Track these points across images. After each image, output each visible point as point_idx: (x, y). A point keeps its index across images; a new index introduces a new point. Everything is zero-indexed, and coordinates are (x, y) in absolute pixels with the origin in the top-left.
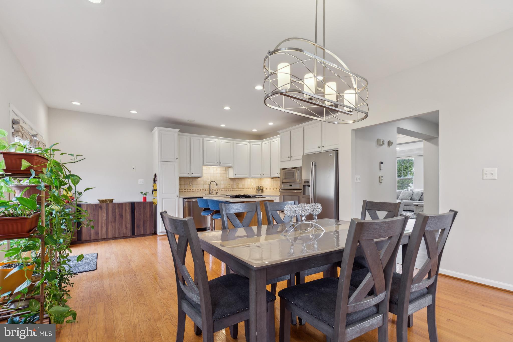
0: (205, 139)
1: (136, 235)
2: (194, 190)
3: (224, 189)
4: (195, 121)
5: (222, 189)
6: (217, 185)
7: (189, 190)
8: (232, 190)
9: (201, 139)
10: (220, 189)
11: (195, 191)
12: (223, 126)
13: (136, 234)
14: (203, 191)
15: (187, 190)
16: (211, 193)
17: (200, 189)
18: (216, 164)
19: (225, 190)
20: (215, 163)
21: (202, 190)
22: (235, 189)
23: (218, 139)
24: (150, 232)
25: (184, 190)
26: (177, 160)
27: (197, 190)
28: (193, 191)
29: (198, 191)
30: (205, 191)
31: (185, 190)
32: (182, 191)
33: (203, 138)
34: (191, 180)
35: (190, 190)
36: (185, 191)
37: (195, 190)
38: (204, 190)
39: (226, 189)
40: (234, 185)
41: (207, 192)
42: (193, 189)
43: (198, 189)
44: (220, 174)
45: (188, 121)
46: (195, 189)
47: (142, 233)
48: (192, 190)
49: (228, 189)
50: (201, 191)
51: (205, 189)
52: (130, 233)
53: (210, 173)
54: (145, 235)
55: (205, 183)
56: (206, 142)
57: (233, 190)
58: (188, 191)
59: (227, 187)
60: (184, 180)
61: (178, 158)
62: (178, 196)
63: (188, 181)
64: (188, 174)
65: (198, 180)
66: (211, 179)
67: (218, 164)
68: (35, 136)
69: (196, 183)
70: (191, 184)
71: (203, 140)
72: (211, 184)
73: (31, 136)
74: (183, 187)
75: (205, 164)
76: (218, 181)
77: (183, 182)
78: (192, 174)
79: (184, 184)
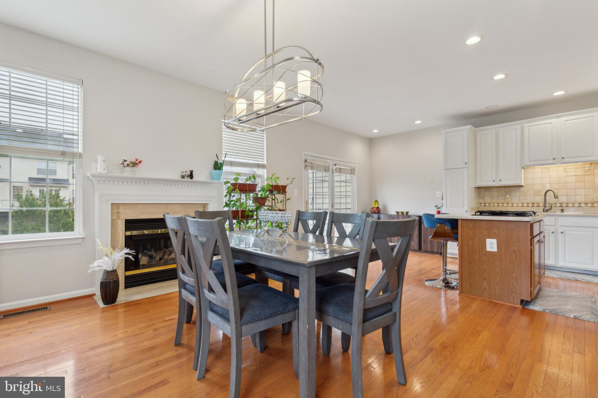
0: (526, 125)
1: (423, 251)
2: (515, 205)
3: (586, 204)
4: (497, 106)
5: (580, 203)
6: (556, 197)
9: (519, 127)
10: (573, 204)
12: (559, 93)
13: (423, 249)
15: (503, 204)
17: (528, 204)
18: (552, 161)
20: (549, 160)
21: (531, 205)
23: (558, 117)
24: (438, 250)
26: (466, 166)
28: (512, 206)
29: (523, 206)
30: (538, 206)
31: (498, 204)
33: (522, 125)
34: (510, 189)
35: (508, 204)
37: (518, 204)
41: (540, 209)
42: (512, 204)
43: (523, 204)
44: (574, 177)
45: (487, 108)
46: (516, 203)
47: (429, 249)
48: (510, 205)
50: (529, 206)
51: (538, 204)
52: (417, 246)
53: (549, 177)
54: (432, 252)
55: (536, 194)
56: (529, 128)
58: (503, 206)
60: (497, 191)
61: (467, 162)
62: (466, 211)
63: (503, 192)
64: (494, 181)
65: (522, 189)
66: (546, 187)
67: (555, 161)
68: (335, 165)
69: (518, 194)
70: (508, 196)
71: (522, 129)
72: (547, 195)
73: (325, 166)
74: (495, 200)
75: (527, 163)
76: (557, 190)
77: (495, 193)
78: (500, 181)
79: (496, 195)
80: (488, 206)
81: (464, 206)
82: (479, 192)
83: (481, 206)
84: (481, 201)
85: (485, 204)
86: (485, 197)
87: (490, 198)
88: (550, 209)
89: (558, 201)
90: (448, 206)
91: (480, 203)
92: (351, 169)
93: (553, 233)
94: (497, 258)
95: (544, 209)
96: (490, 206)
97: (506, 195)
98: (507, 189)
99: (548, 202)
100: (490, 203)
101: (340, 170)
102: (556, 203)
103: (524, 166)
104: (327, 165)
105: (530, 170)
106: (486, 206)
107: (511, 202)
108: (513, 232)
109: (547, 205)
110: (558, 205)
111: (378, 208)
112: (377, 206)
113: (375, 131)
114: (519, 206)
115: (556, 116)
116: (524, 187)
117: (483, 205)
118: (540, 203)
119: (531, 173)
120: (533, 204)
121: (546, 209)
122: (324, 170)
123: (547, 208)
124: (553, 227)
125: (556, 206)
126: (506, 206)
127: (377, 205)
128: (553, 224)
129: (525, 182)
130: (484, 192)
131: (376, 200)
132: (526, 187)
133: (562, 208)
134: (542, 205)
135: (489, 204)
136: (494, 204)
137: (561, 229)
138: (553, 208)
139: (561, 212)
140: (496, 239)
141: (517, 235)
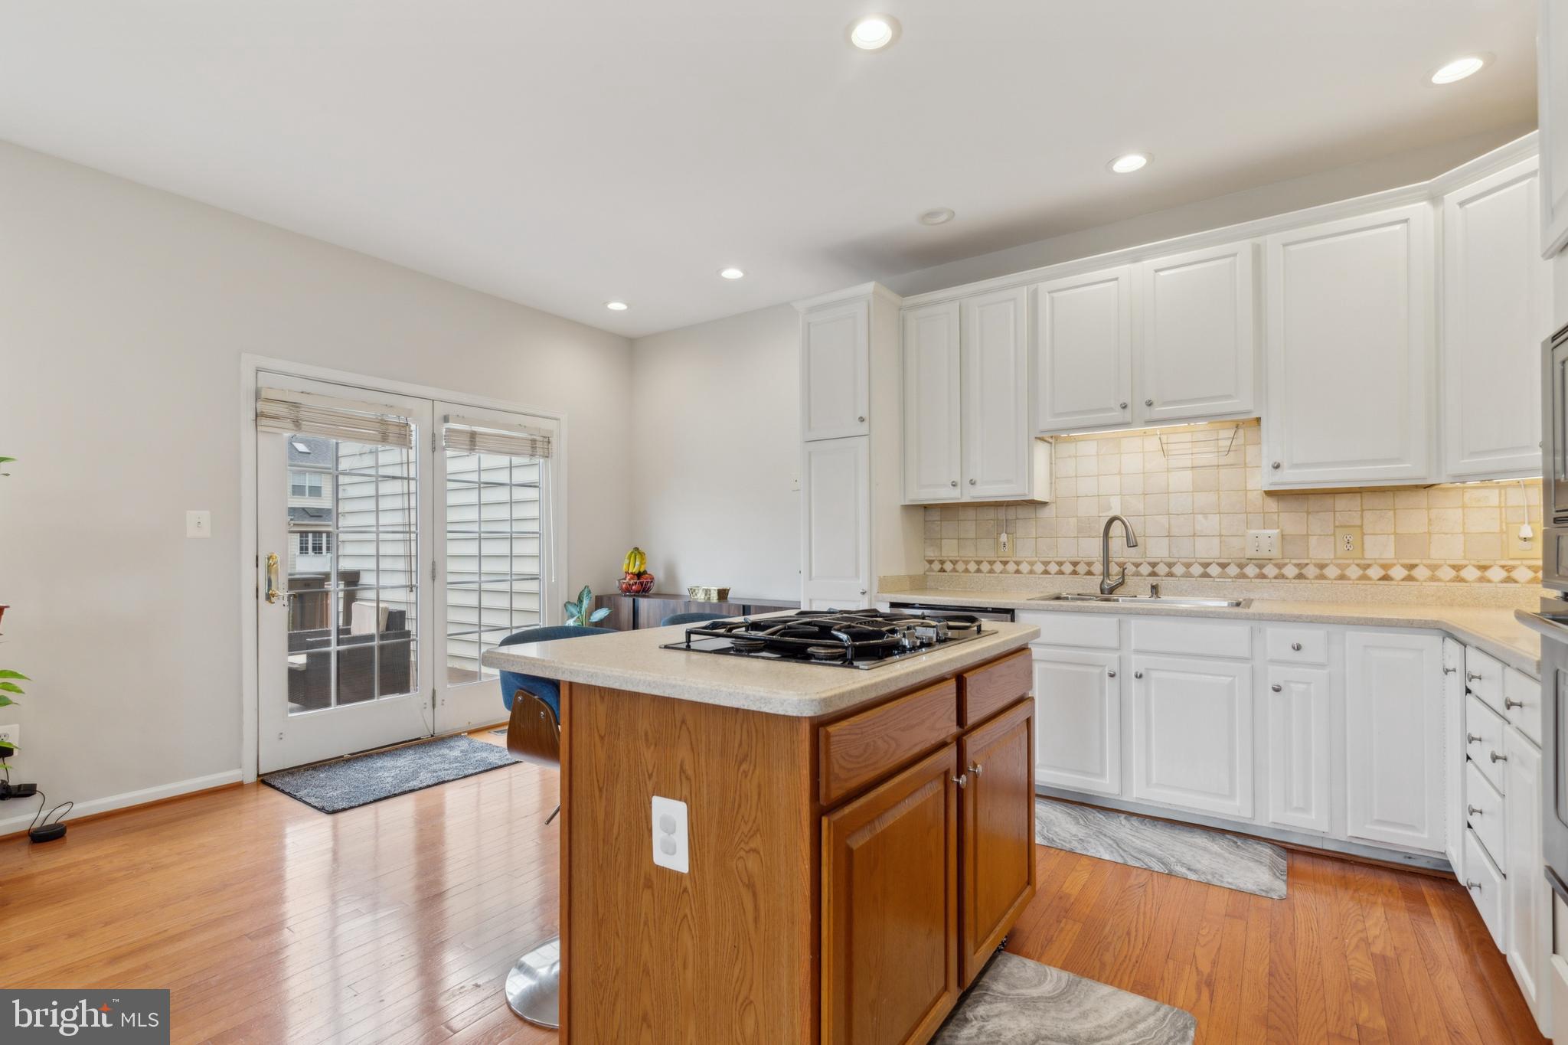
0: (1044, 287)
2: (1025, 568)
3: (1224, 566)
5: (1206, 565)
6: (1132, 543)
7: (998, 567)
8: (1290, 571)
9: (1023, 293)
10: (1188, 565)
11: (1031, 572)
12: (1130, 163)
14: (1075, 573)
15: (991, 563)
16: (1111, 590)
17: (1060, 564)
18: (1118, 415)
19: (1233, 570)
20: (1111, 410)
21: (1068, 568)
22: (1322, 566)
23: (1136, 258)
25: (972, 567)
26: (863, 428)
27: (1039, 568)
28: (1018, 572)
29: (1046, 572)
30: (1089, 574)
31: (979, 563)
32: (967, 571)
33: (1033, 287)
35: (1005, 563)
36: (979, 571)
37: (1032, 564)
38: (1082, 568)
39: (1241, 566)
40: (1313, 540)
41: (1093, 584)
42: (1018, 563)
43: (1046, 564)
44: (1189, 473)
46: (1029, 563)
48: (1011, 567)
49: (1261, 567)
50: (1061, 573)
51: (1089, 564)
53: (1120, 473)
55: (1083, 529)
56: (1052, 299)
57: (1300, 576)
58: (991, 571)
59: (1250, 553)
60: (975, 518)
61: (865, 415)
62: (863, 593)
63: (992, 522)
64: (954, 486)
65: (1045, 513)
66: (1110, 508)
67: (1127, 415)
68: (446, 419)
69: (1034, 530)
70: (1004, 538)
71: (1034, 298)
72: (1110, 535)
73: (383, 422)
74: (969, 552)
75: (1047, 422)
76: (1143, 518)
77: (969, 527)
78: (973, 483)
79: (973, 535)
80: (951, 571)
81: (857, 576)
82: (925, 521)
83: (932, 571)
84: (932, 555)
85: (942, 562)
86: (941, 539)
87: (956, 541)
88: (1121, 584)
89: (1146, 557)
90: (814, 575)
91: (927, 561)
92: (530, 437)
93: (1112, 676)
94: (687, 911)
95: (1102, 582)
96: (957, 571)
97: (1000, 534)
98: (1001, 513)
99: (1117, 560)
100: (957, 561)
101: (472, 441)
102: (1139, 561)
103: (1042, 432)
104: (392, 418)
105: (1065, 449)
106: (944, 571)
107: (1014, 559)
108: (744, 766)
109: (1114, 569)
110: (1145, 569)
111: (639, 575)
112: (635, 570)
113: (617, 306)
114: (1035, 573)
115: (1132, 252)
116: (1048, 507)
117: (936, 566)
118: (1094, 563)
119: (1070, 457)
120: (1075, 564)
121: (1108, 584)
122: (379, 437)
123: (1111, 582)
124: (1115, 655)
125: (1138, 574)
126: (1001, 573)
127: (638, 563)
128: (1114, 643)
129: (1051, 488)
130: (939, 522)
131: (637, 549)
132: (1054, 505)
133: (1153, 580)
134: (1098, 568)
135: (954, 563)
136: (967, 563)
137: (1136, 664)
138: (1129, 580)
139: (1152, 596)
140: (685, 802)
141: (759, 786)
